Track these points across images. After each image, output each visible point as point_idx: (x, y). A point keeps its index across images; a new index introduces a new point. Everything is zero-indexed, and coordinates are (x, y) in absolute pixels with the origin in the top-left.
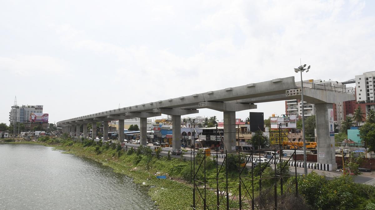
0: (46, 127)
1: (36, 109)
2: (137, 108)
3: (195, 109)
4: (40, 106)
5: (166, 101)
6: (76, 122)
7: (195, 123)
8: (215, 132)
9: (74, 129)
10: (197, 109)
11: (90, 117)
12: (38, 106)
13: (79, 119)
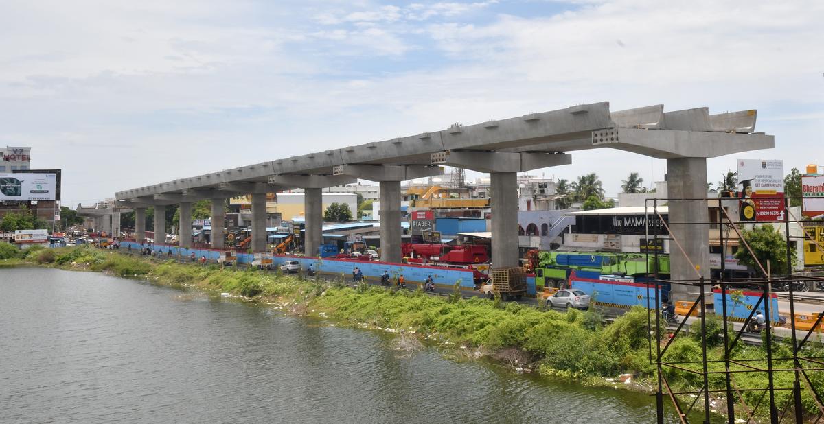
0: (51, 216)
1: (7, 159)
2: (374, 151)
3: (560, 153)
4: (22, 150)
5: (475, 128)
6: (156, 197)
7: (546, 196)
8: (617, 223)
9: (144, 221)
10: (567, 153)
11: (205, 183)
12: (15, 151)
13: (166, 189)
